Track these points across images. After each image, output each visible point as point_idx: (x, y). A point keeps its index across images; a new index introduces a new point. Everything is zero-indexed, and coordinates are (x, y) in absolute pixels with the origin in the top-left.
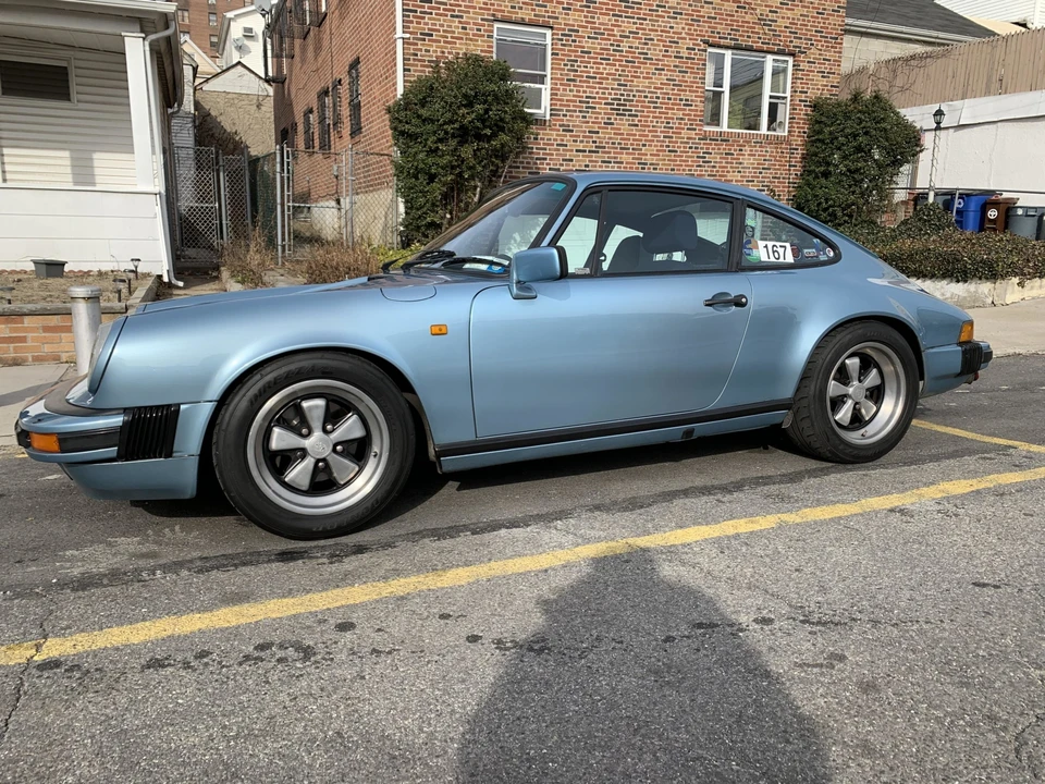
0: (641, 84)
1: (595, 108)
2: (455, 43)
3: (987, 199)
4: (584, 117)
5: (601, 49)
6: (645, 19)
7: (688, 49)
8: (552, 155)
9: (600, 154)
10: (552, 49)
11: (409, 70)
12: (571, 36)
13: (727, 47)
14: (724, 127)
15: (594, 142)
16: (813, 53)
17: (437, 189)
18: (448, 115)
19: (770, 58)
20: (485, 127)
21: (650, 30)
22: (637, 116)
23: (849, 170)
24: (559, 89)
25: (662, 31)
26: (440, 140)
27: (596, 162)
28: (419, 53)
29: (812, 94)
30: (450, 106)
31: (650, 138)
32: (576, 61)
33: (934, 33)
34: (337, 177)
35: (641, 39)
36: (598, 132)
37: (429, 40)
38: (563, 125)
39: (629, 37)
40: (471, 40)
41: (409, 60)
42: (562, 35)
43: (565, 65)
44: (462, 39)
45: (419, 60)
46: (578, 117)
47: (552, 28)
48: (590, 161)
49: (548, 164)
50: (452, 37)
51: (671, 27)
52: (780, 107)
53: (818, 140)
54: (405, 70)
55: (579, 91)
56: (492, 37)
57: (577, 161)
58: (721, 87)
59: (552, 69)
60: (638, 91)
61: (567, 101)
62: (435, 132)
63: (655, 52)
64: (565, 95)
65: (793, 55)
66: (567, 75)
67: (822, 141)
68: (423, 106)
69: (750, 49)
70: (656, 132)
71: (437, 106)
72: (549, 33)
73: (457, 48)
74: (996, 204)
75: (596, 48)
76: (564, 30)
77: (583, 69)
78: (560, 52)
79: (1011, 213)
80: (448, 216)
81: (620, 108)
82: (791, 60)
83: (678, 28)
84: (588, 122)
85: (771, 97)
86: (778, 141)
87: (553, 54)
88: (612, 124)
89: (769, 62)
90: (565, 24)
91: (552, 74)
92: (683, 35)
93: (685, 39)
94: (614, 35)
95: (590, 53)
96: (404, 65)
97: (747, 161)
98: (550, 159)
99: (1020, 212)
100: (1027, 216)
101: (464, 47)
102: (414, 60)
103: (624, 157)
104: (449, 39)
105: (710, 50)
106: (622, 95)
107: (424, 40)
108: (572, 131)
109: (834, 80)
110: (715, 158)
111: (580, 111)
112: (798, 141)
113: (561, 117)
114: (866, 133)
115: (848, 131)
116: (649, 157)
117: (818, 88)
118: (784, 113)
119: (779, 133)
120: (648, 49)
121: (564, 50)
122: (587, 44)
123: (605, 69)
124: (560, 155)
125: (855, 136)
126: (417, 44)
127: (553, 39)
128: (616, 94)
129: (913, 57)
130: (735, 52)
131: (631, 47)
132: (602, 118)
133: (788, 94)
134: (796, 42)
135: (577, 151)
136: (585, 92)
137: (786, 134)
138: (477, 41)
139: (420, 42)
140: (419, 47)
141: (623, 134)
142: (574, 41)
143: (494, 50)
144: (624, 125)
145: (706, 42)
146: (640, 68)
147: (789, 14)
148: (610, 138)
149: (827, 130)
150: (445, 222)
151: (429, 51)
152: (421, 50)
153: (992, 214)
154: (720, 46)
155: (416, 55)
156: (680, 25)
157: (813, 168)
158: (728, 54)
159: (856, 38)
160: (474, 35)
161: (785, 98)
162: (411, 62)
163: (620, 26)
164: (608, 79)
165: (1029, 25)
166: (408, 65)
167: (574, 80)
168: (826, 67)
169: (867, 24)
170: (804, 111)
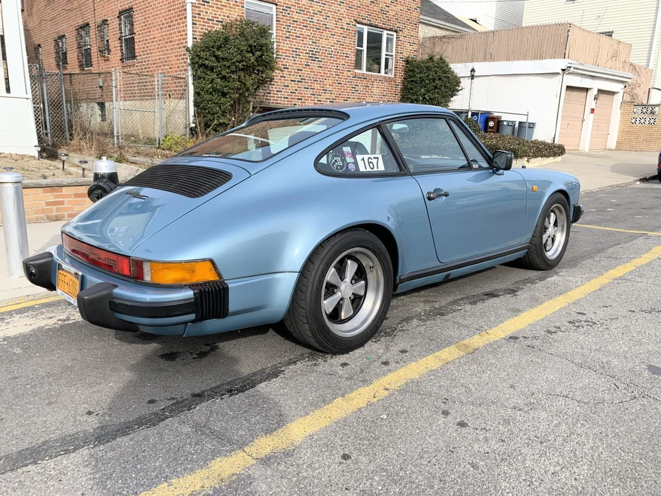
0: (323, 42)
1: (300, 55)
2: (223, 9)
3: (488, 117)
4: (295, 60)
5: (303, 20)
6: (325, 4)
7: (347, 24)
8: (278, 82)
9: (303, 83)
10: (277, 18)
11: (196, 24)
12: (287, 10)
13: (366, 25)
14: (364, 71)
15: (300, 76)
16: (406, 32)
17: (227, 102)
18: (239, 57)
19: (385, 32)
20: (259, 65)
21: (328, 11)
22: (321, 61)
23: (430, 99)
24: (280, 43)
25: (334, 12)
26: (233, 72)
27: (301, 88)
28: (201, 13)
29: (406, 55)
30: (241, 51)
31: (328, 75)
32: (290, 26)
33: (444, 23)
34: (101, 87)
35: (323, 15)
36: (302, 70)
37: (208, 6)
38: (283, 65)
39: (317, 14)
40: (231, 8)
41: (195, 17)
42: (283, 9)
43: (284, 28)
44: (226, 6)
45: (202, 18)
46: (291, 60)
47: (276, 5)
48: (298, 87)
49: (276, 88)
50: (221, 5)
51: (339, 10)
52: (390, 61)
53: (412, 81)
54: (193, 24)
55: (291, 45)
56: (243, 7)
57: (291, 87)
58: (362, 47)
59: (277, 30)
60: (322, 47)
61: (286, 50)
62: (229, 67)
63: (331, 24)
64: (284, 47)
65: (396, 32)
66: (285, 34)
67: (416, 82)
68: (218, 50)
69: (376, 26)
70: (331, 71)
71: (231, 51)
72: (274, 7)
73: (224, 12)
74: (493, 119)
75: (300, 19)
76: (283, 6)
77: (293, 31)
78: (281, 20)
79: (501, 124)
80: (233, 119)
81: (313, 57)
82: (395, 34)
83: (342, 11)
84: (296, 64)
85: (386, 55)
86: (389, 80)
87: (277, 21)
88: (309, 65)
89: (385, 34)
90: (284, 3)
91: (277, 33)
92: (345, 16)
93: (345, 18)
94: (310, 12)
95: (297, 22)
96: (193, 20)
97: (376, 91)
98: (277, 85)
99: (505, 123)
100: (509, 125)
101: (228, 12)
102: (199, 17)
103: (316, 86)
104: (219, 6)
105: (358, 25)
106: (314, 48)
107: (204, 5)
108: (288, 68)
109: (415, 47)
110: (360, 88)
111: (293, 57)
112: (399, 81)
113: (282, 60)
114: (440, 79)
115: (430, 77)
116: (328, 86)
117: (409, 51)
118: (392, 64)
119: (389, 75)
120: (327, 22)
121: (283, 19)
122: (296, 16)
123: (306, 33)
124: (282, 83)
125: (434, 80)
126: (200, 8)
127: (277, 12)
128: (311, 48)
129: (444, 37)
130: (369, 27)
131: (318, 20)
132: (304, 62)
133: (394, 54)
134: (398, 25)
135: (291, 81)
136: (295, 45)
137: (393, 76)
138: (235, 9)
139: (202, 6)
140: (202, 9)
141: (314, 72)
142: (289, 14)
143: (245, 15)
144: (315, 66)
145: (356, 21)
146: (323, 33)
147: (395, 8)
148: (308, 74)
149: (418, 76)
150: (231, 123)
151: (207, 13)
152: (203, 11)
153: (491, 124)
154: (362, 24)
155: (200, 15)
156: (343, 10)
157: (410, 96)
158: (366, 30)
159: (424, 26)
160: (234, 5)
161: (392, 56)
162: (197, 19)
163: (312, 7)
164: (306, 38)
165: (478, 21)
166: (195, 21)
167: (289, 38)
168: (411, 40)
169: (429, 19)
170: (402, 64)
